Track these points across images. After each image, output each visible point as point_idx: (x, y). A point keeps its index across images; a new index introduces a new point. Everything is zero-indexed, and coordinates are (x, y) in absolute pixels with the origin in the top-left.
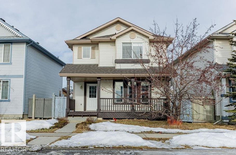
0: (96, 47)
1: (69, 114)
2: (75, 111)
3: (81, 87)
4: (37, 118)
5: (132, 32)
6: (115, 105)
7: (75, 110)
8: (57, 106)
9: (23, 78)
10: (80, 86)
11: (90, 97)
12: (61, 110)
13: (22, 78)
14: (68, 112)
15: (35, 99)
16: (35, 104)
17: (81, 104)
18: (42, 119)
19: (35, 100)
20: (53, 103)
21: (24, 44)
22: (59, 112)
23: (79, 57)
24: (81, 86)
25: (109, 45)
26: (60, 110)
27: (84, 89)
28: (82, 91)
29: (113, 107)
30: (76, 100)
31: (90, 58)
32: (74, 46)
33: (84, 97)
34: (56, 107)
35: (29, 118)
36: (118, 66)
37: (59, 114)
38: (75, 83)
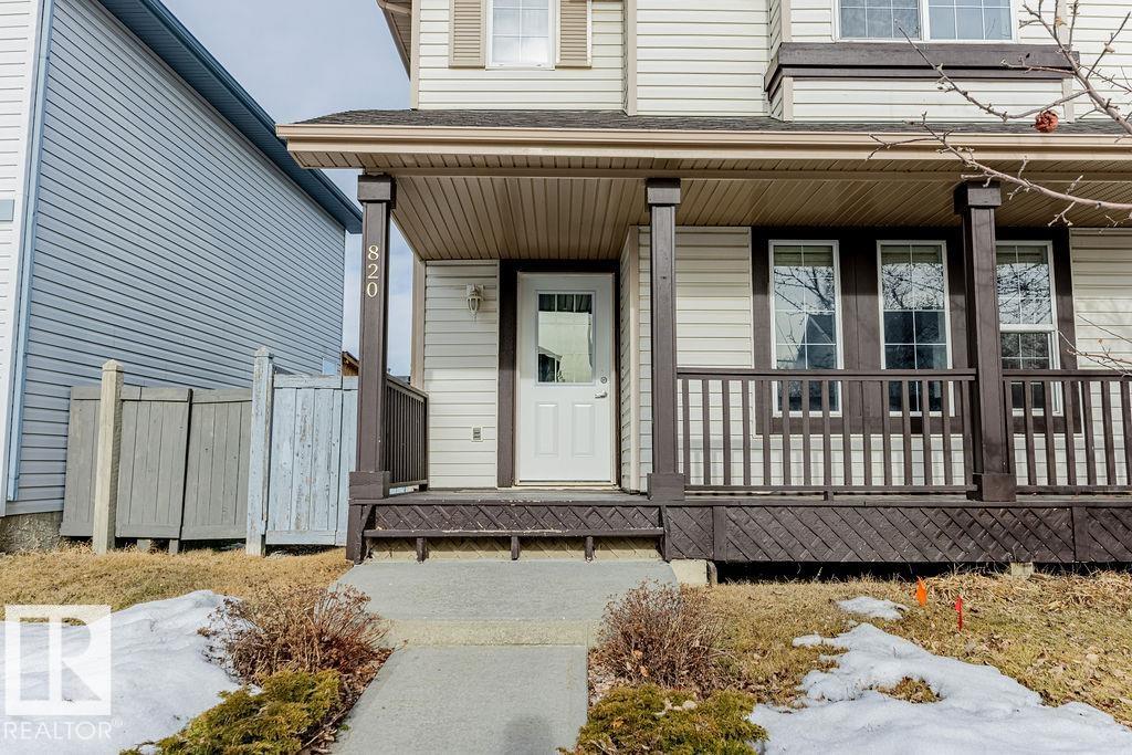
1: (379, 530)
2: (431, 486)
3: (478, 301)
4: (133, 541)
6: (776, 440)
7: (426, 477)
8: (286, 446)
10: (470, 289)
12: (321, 477)
13: (4, 226)
14: (374, 507)
15: (118, 392)
16: (118, 428)
17: (477, 434)
18: (174, 545)
19: (121, 402)
20: (257, 427)
22: (306, 491)
23: (463, 62)
24: (477, 292)
26: (311, 481)
27: (496, 317)
28: (478, 327)
29: (757, 457)
30: (432, 398)
33: (495, 374)
34: (283, 455)
35: (74, 540)
36: (807, 100)
37: (304, 508)
38: (430, 271)
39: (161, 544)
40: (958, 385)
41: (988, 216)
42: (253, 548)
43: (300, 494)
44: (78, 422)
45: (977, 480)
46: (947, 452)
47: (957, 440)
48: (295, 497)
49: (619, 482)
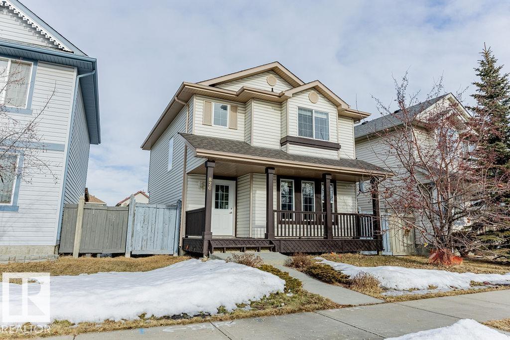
0: (239, 108)
3: (202, 187)
5: (313, 91)
8: (139, 225)
9: (63, 152)
11: (217, 207)
13: (61, 152)
15: (84, 206)
20: (130, 218)
21: (72, 70)
23: (206, 123)
24: (202, 183)
25: (271, 107)
31: (228, 127)
32: (197, 98)
36: (293, 149)
37: (144, 243)
38: (189, 177)
39: (94, 255)
40: (316, 215)
41: (329, 180)
42: (128, 256)
43: (143, 239)
44: (67, 215)
45: (327, 235)
46: (321, 229)
47: (323, 226)
48: (141, 240)
49: (236, 236)
